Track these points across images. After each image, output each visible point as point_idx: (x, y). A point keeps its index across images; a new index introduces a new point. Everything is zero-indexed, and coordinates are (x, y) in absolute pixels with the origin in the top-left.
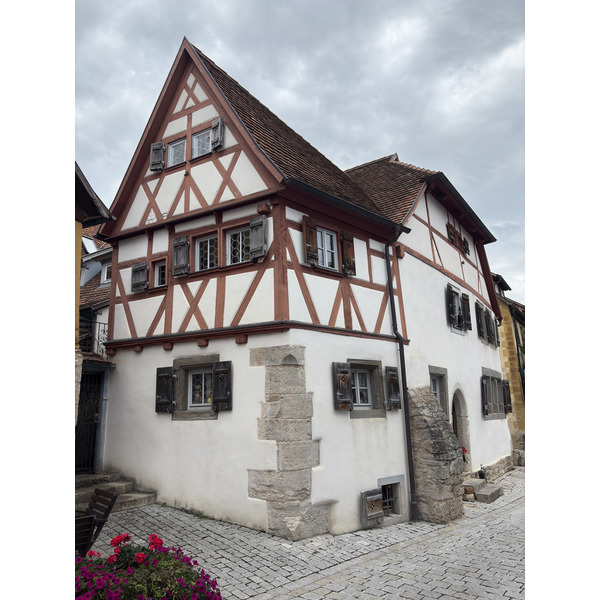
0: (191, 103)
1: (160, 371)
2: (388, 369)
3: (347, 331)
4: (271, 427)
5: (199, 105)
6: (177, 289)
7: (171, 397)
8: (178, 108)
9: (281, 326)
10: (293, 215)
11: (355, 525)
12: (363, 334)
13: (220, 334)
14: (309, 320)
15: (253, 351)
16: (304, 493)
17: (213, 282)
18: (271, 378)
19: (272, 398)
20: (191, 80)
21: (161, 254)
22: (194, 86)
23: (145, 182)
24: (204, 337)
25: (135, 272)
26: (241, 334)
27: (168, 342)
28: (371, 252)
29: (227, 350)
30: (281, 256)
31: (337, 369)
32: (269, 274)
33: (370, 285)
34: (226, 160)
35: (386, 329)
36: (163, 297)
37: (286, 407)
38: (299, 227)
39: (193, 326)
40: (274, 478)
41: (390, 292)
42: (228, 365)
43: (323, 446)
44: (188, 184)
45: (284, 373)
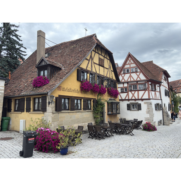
0: (130, 63)
1: (127, 104)
2: (161, 104)
3: (156, 99)
4: (148, 112)
5: (132, 63)
6: (130, 92)
7: (130, 108)
8: (127, 63)
9: (149, 99)
10: (150, 83)
11: (158, 125)
12: (157, 99)
13: (139, 99)
14: (152, 98)
15: (144, 102)
16: (153, 120)
17: (137, 92)
18: (148, 106)
19: (148, 109)
20: (130, 59)
21: (126, 87)
22: (131, 60)
23: (121, 75)
24: (135, 100)
25: (121, 89)
26: (142, 100)
27: (129, 100)
28: (157, 86)
29: (140, 102)
30: (148, 89)
31: (155, 105)
32: (147, 92)
33: (158, 92)
34: (138, 74)
35: (160, 98)
36: (127, 93)
37: (150, 110)
38: (151, 85)
39: (133, 98)
40: (149, 119)
41: (160, 92)
42: (140, 104)
43: (154, 115)
44: (130, 76)
45: (150, 105)
